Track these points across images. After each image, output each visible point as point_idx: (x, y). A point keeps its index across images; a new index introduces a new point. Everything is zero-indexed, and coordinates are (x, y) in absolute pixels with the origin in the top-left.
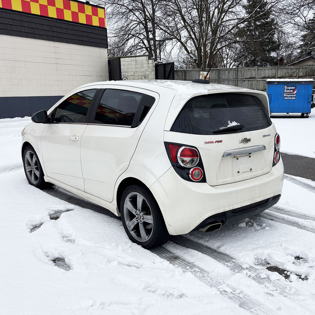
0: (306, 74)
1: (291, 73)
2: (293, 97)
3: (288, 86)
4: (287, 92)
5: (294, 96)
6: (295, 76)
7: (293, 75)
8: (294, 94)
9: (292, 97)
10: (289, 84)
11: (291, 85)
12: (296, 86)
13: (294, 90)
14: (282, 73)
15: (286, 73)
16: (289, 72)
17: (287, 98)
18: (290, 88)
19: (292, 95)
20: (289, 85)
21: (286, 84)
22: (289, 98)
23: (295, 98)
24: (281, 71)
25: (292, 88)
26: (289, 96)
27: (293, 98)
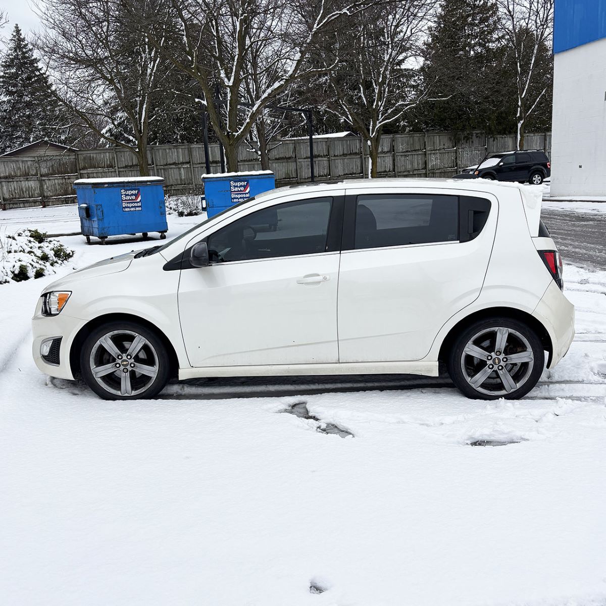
0: (53, 170)
1: (25, 169)
2: (138, 207)
3: (126, 190)
4: (126, 200)
5: (139, 204)
6: (34, 173)
7: (29, 172)
8: (139, 202)
9: (135, 207)
10: (127, 186)
11: (130, 188)
12: (139, 189)
13: (137, 196)
14: (7, 169)
15: (15, 169)
16: (21, 167)
17: (128, 209)
18: (129, 192)
19: (136, 205)
20: (127, 188)
21: (124, 186)
22: (132, 209)
23: (140, 209)
24: (4, 166)
25: (134, 192)
26: (130, 205)
27: (137, 209)
